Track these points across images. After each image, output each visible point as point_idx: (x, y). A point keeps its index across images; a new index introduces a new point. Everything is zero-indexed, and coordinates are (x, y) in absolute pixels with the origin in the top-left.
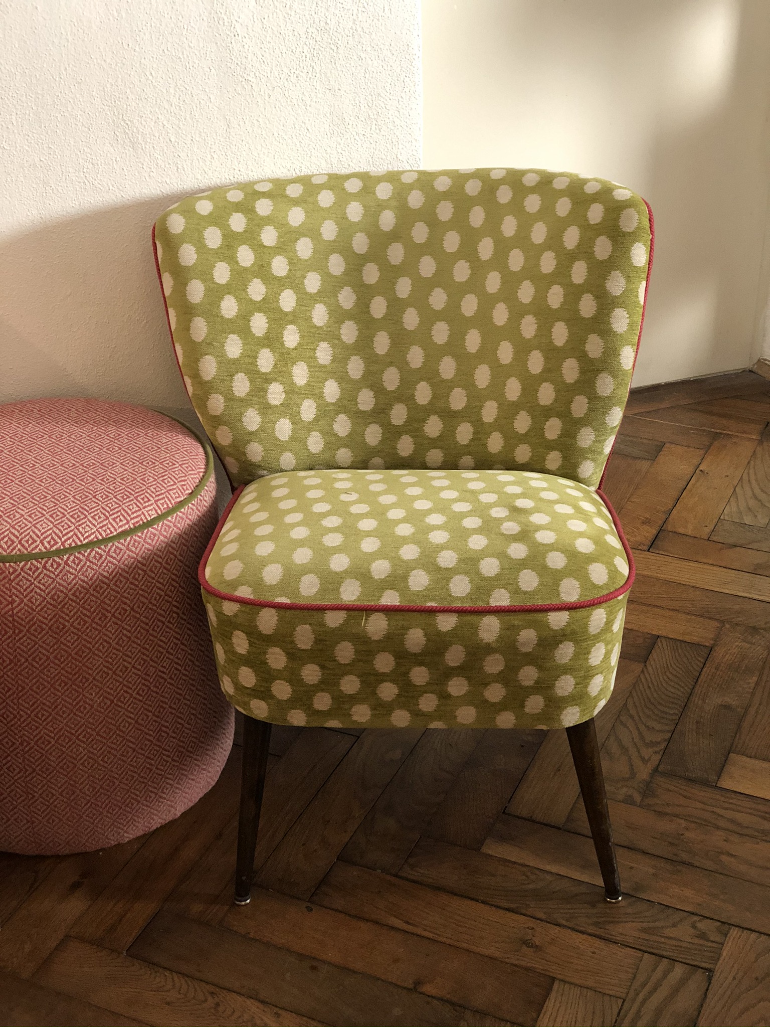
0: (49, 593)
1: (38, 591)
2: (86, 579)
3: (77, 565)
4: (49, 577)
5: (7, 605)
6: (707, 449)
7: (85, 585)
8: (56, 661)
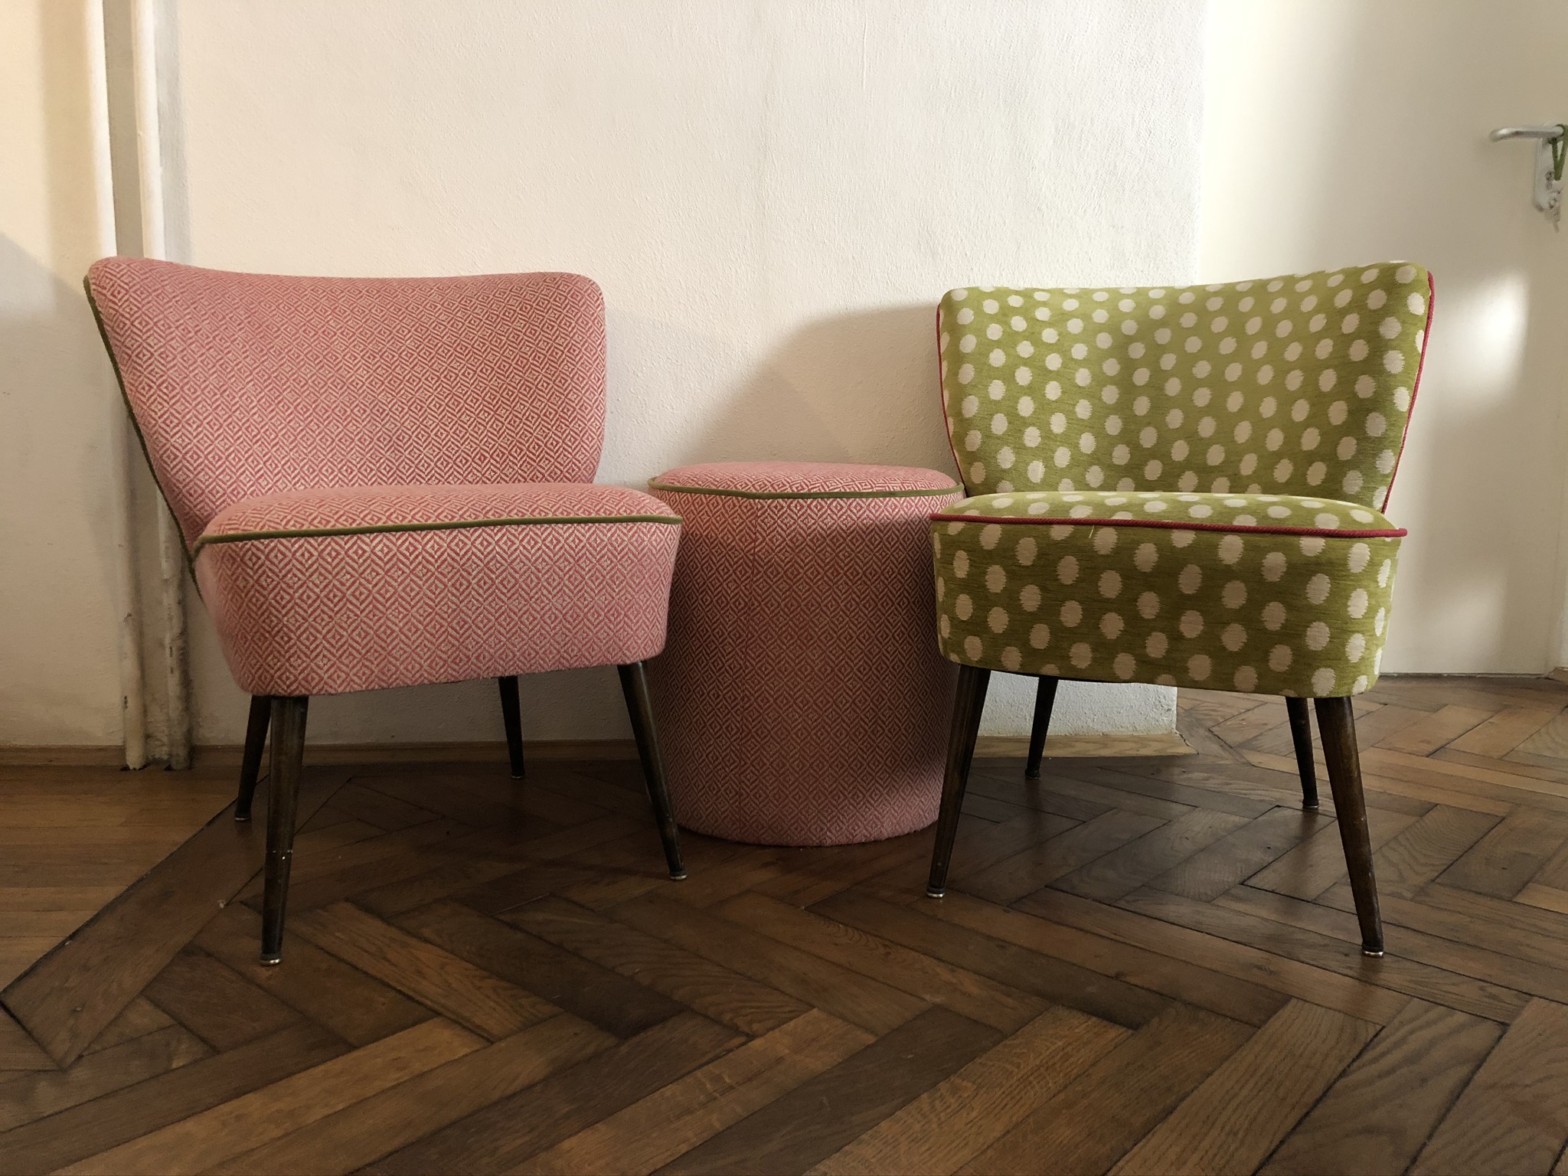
0: (789, 534)
1: (780, 530)
2: (825, 527)
3: (819, 511)
4: (792, 518)
5: (751, 543)
6: (1497, 712)
7: (823, 532)
8: (786, 610)
